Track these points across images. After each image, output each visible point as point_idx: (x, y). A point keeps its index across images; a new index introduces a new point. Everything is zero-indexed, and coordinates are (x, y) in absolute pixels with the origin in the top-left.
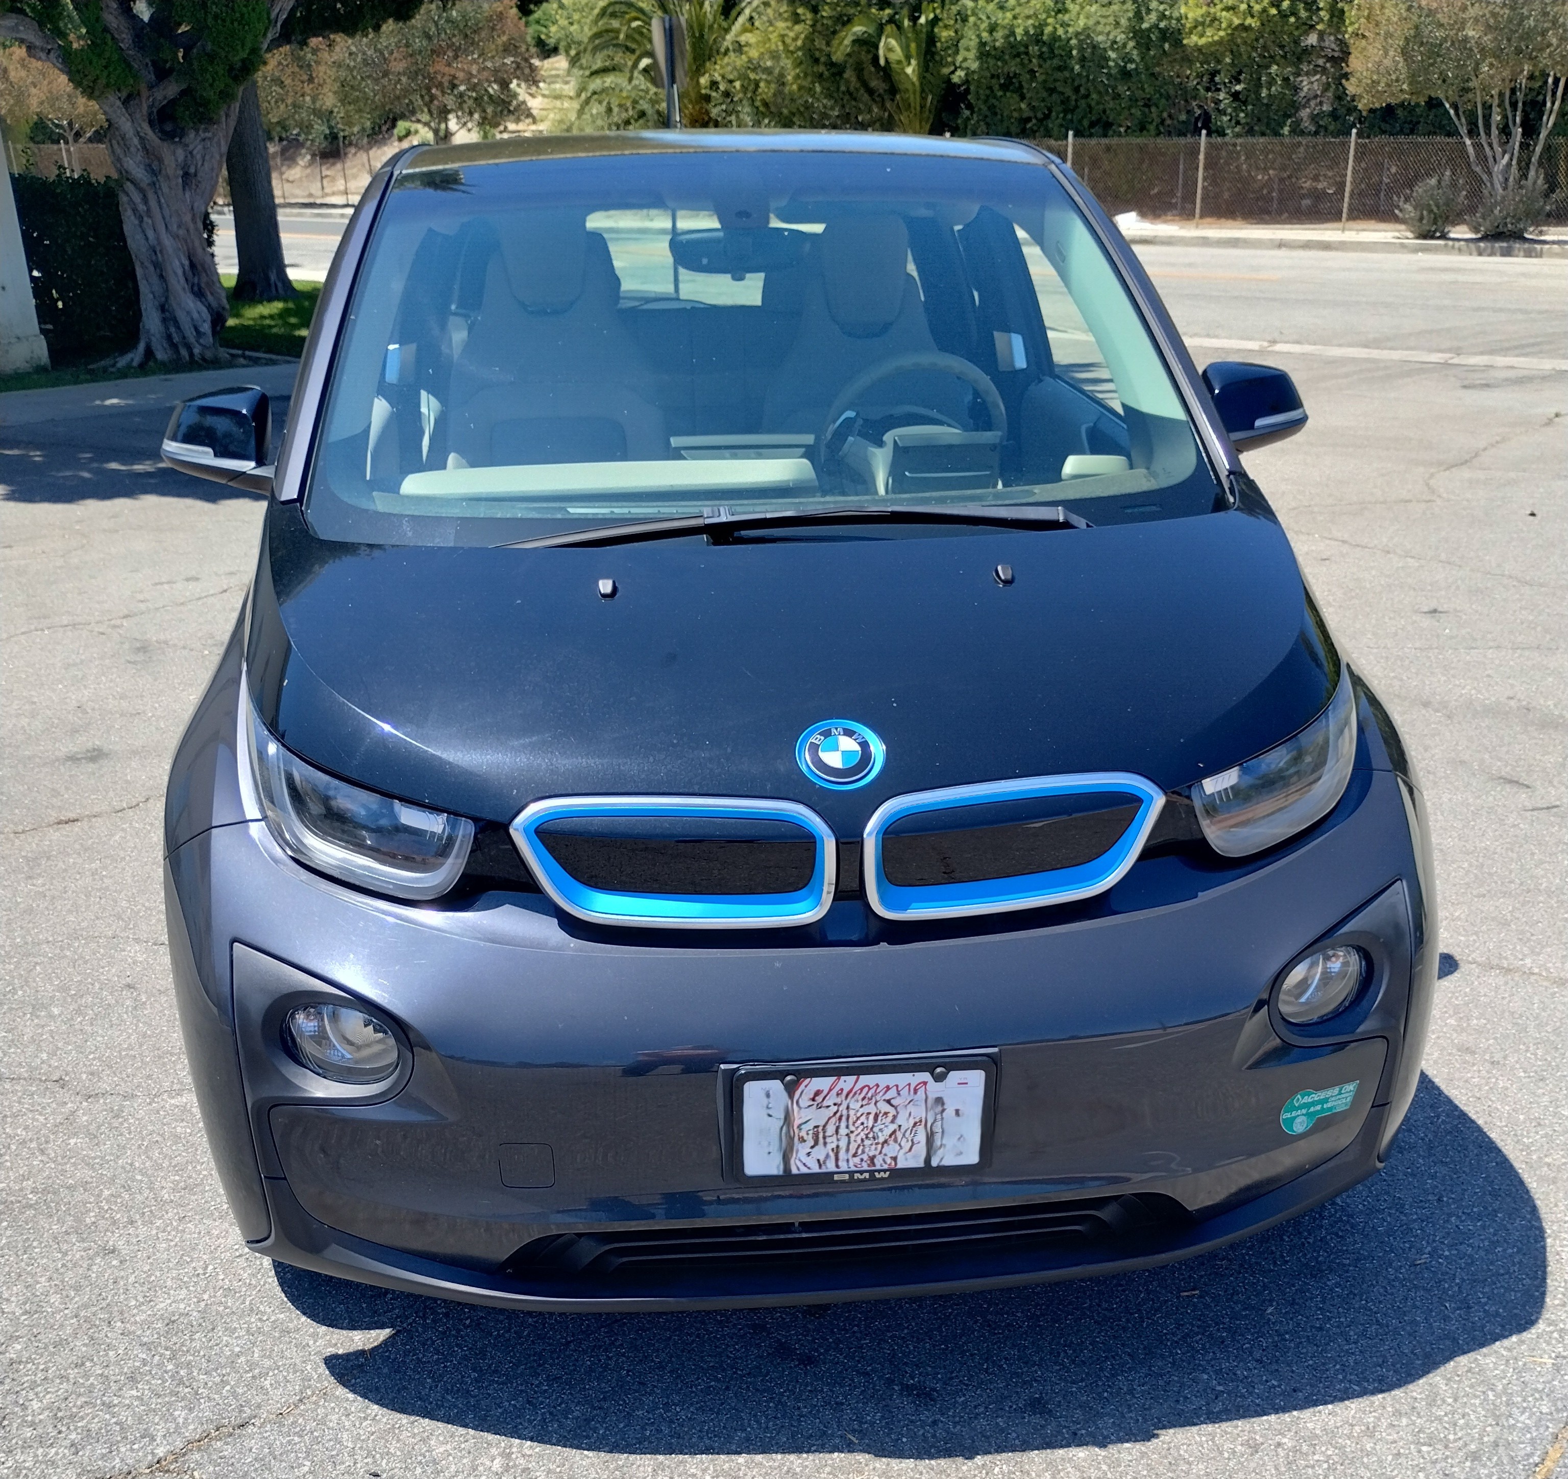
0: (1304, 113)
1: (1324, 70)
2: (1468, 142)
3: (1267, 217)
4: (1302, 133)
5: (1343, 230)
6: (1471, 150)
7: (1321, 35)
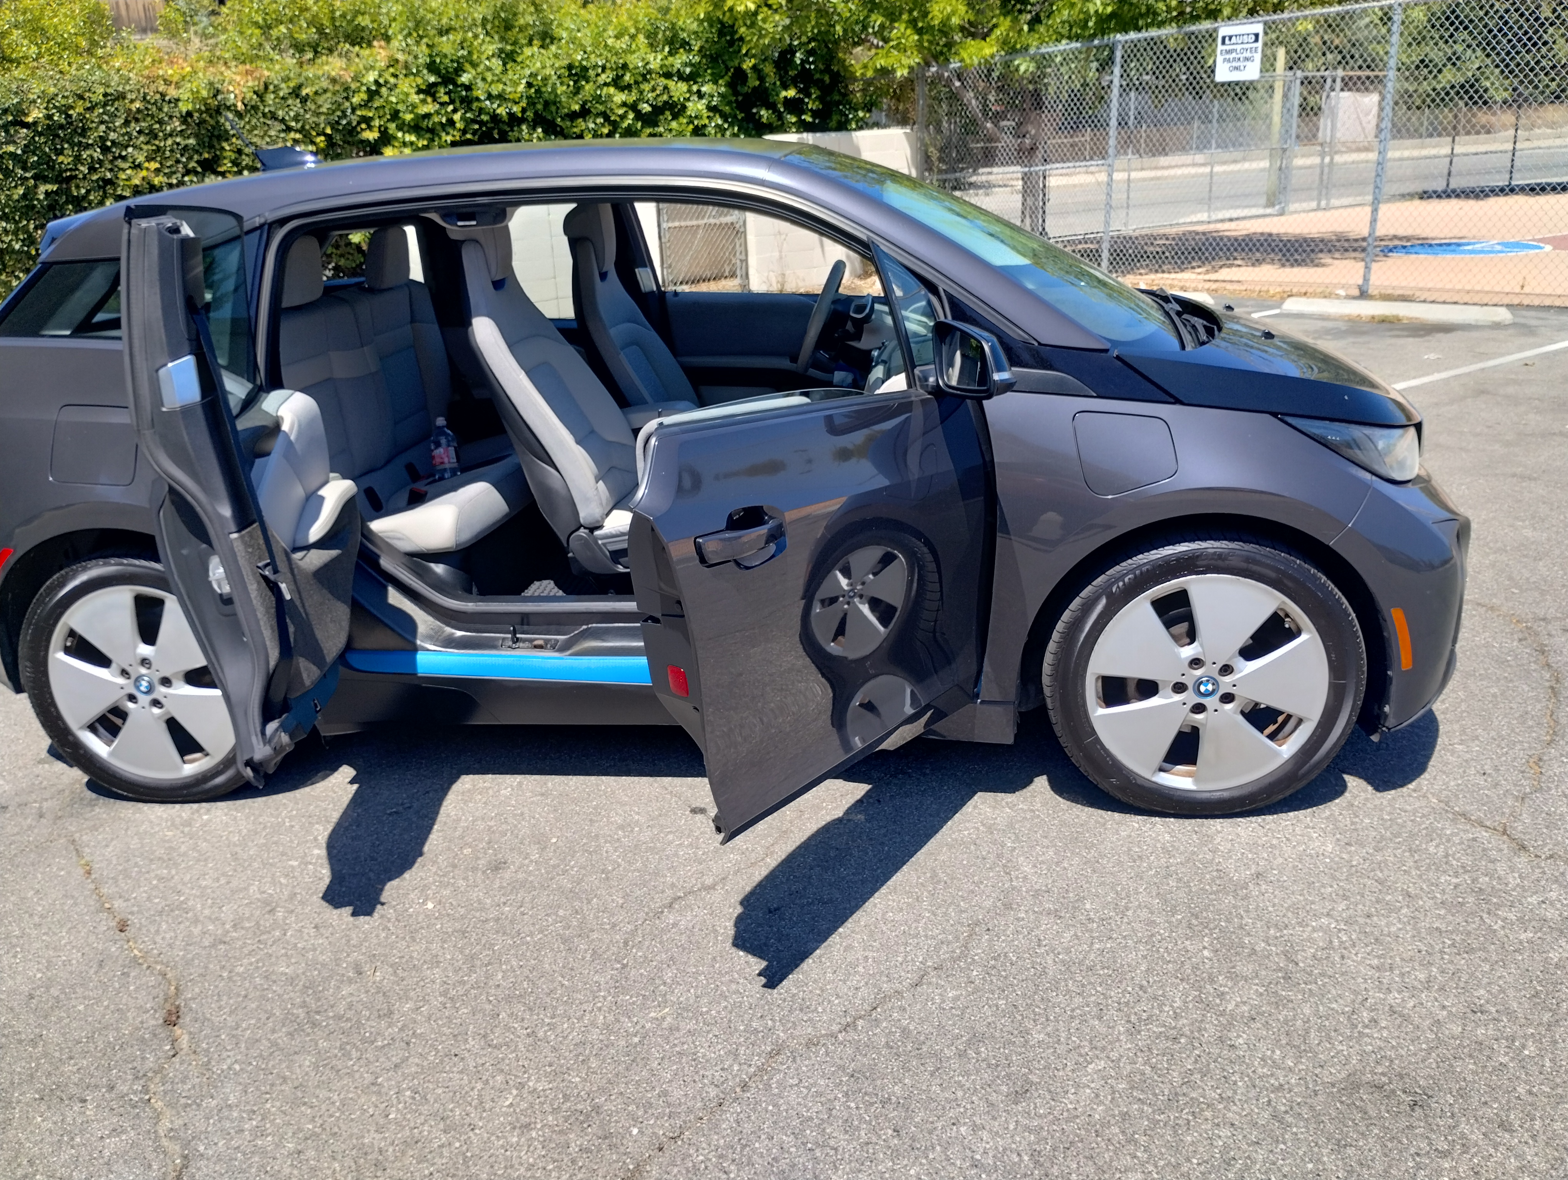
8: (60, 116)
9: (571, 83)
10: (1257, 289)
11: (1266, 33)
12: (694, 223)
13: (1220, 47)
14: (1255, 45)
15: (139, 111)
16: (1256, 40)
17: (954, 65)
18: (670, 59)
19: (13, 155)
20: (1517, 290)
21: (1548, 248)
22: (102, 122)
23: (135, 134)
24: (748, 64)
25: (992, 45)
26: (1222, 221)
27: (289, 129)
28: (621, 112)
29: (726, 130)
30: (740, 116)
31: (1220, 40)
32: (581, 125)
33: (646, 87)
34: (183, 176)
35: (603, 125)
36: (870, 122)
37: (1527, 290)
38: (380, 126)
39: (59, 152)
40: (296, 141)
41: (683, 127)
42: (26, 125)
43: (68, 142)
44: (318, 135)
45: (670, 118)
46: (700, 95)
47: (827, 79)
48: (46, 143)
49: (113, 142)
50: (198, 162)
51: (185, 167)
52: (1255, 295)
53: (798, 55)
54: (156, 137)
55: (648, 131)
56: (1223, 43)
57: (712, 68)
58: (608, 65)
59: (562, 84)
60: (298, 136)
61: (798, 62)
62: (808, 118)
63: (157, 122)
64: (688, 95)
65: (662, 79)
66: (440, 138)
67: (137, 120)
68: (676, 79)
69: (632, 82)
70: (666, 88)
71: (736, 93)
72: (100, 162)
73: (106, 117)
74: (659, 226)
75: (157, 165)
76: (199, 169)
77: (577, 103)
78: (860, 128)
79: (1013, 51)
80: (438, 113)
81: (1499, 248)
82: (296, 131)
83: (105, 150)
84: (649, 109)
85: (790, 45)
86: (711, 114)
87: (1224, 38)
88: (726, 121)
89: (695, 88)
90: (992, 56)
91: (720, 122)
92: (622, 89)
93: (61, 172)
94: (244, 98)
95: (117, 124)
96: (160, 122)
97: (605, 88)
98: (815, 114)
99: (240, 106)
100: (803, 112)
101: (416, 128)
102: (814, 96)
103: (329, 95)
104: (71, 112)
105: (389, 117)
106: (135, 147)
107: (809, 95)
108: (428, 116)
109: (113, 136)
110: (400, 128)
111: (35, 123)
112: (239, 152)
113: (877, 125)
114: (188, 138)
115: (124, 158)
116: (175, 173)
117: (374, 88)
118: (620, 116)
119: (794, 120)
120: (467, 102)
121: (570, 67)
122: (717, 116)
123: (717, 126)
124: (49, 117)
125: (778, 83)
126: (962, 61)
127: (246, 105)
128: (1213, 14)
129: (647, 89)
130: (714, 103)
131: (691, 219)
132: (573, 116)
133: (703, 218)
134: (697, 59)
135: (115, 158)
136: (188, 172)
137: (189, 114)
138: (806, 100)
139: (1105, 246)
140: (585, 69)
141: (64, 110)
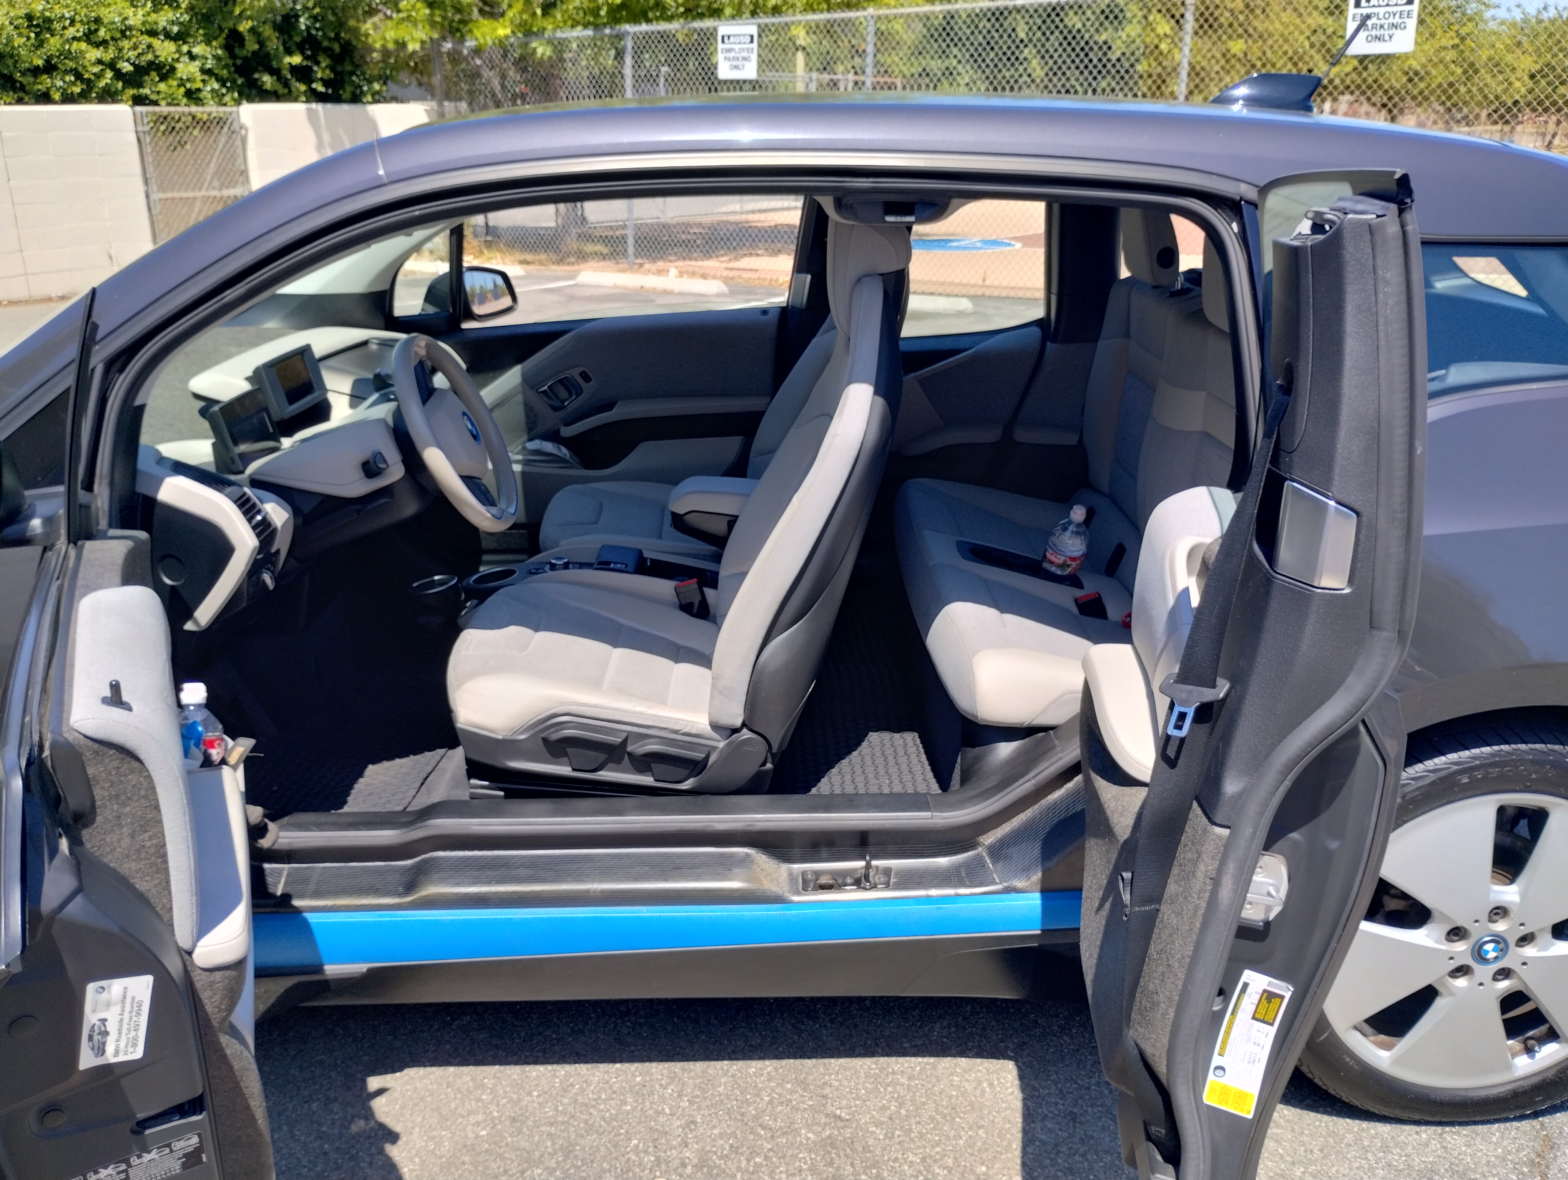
9: (32, 35)
10: (769, 277)
11: (760, 36)
12: (190, 194)
13: (720, 46)
14: (751, 46)
16: (752, 41)
17: (470, 43)
18: (154, 16)
20: (980, 282)
21: (1018, 245)
24: (244, 27)
25: (505, 27)
26: (753, 212)
28: (96, 69)
29: (223, 95)
30: (239, 82)
31: (719, 39)
32: (46, 82)
33: (126, 44)
35: (73, 84)
36: (389, 95)
37: (988, 282)
41: (174, 89)
45: (157, 79)
46: (192, 57)
47: (336, 47)
52: (766, 283)
53: (302, 20)
55: (131, 92)
56: (723, 42)
57: (204, 28)
58: (77, 18)
59: (20, 35)
61: (303, 27)
62: (321, 88)
64: (177, 56)
65: (146, 37)
68: (162, 37)
69: (108, 38)
70: (150, 46)
71: (233, 56)
74: (147, 196)
77: (40, 57)
78: (375, 101)
79: (529, 33)
81: (979, 245)
84: (131, 68)
85: (293, 9)
86: (206, 77)
87: (723, 37)
88: (223, 85)
89: (185, 48)
90: (507, 37)
91: (216, 86)
92: (97, 45)
97: (75, 43)
98: (326, 83)
100: (312, 81)
102: (323, 65)
107: (318, 63)
113: (395, 99)
118: (94, 74)
119: (303, 88)
121: (29, 17)
122: (213, 79)
123: (213, 91)
125: (281, 48)
126: (476, 39)
128: (716, 13)
129: (127, 47)
130: (208, 66)
131: (186, 191)
132: (36, 71)
133: (200, 189)
134: (186, 17)
138: (315, 68)
139: (630, 233)
140: (49, 20)
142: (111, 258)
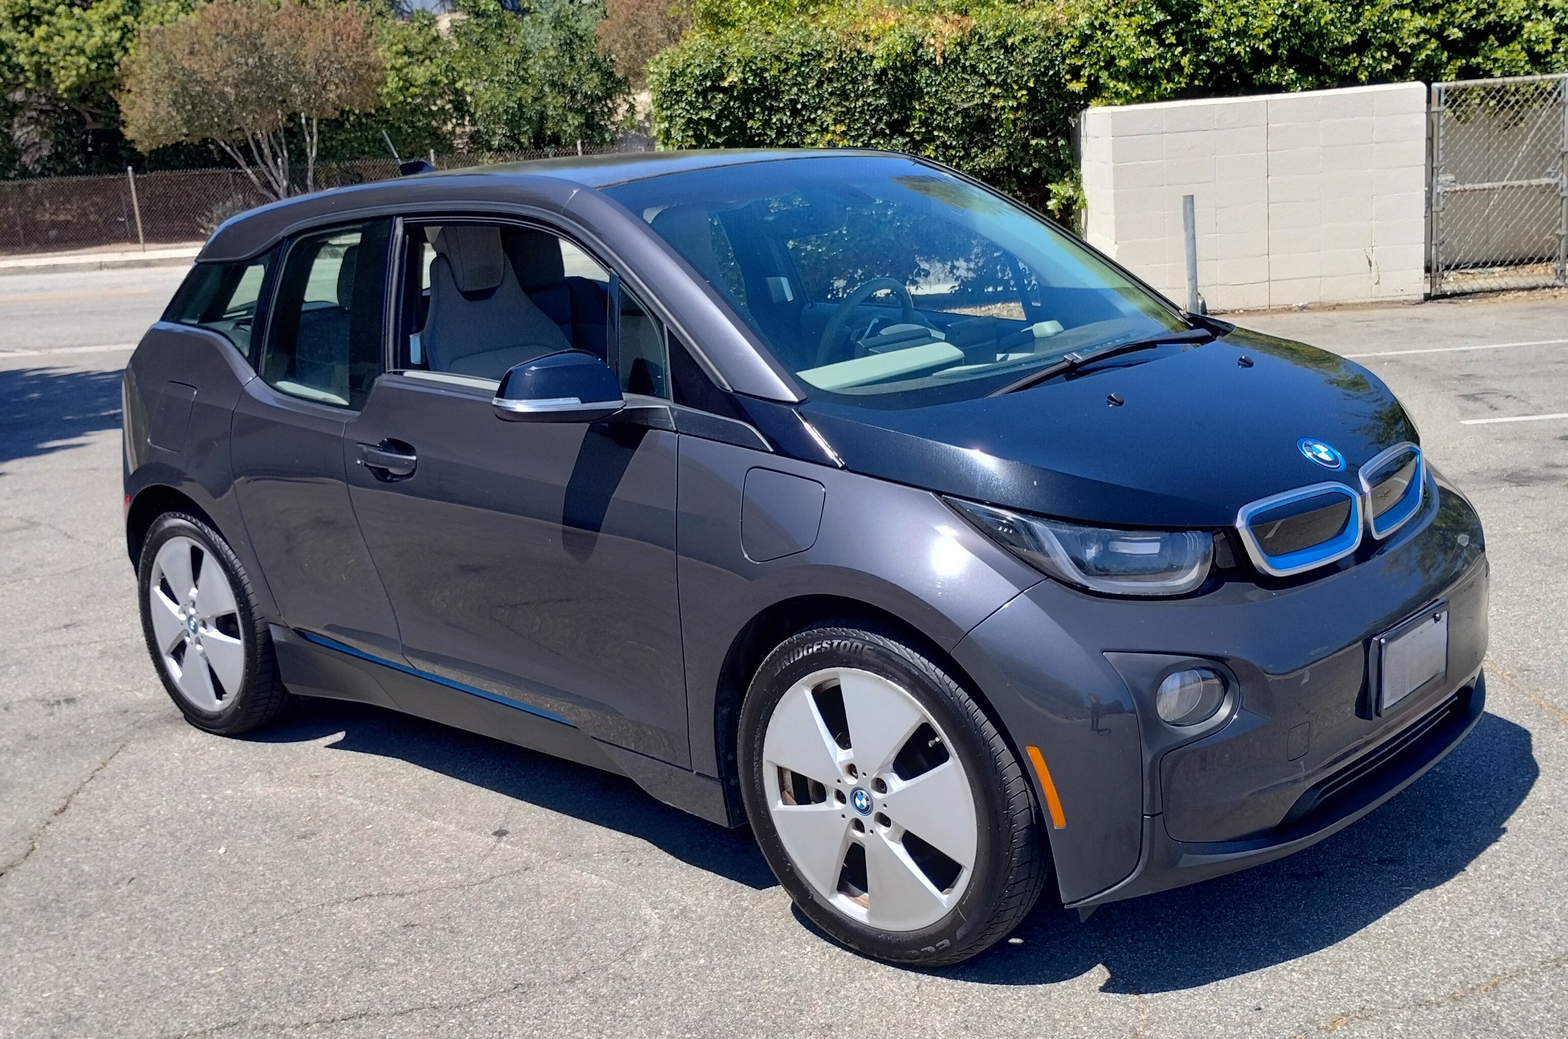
0: (26, 159)
1: (37, 122)
2: (249, 171)
3: (18, 249)
4: (32, 176)
5: (144, 250)
6: (253, 177)
7: (29, 92)
8: (754, 80)
15: (833, 69)
19: (708, 121)
22: (795, 84)
23: (826, 95)
27: (989, 83)
28: (1417, 40)
32: (1354, 61)
34: (870, 138)
38: (1090, 76)
39: (751, 116)
40: (995, 97)
41: (1515, 55)
42: (724, 90)
43: (760, 106)
44: (1020, 89)
45: (1496, 44)
48: (739, 108)
49: (804, 104)
50: (887, 123)
51: (873, 129)
54: (847, 98)
55: (1459, 64)
60: (998, 90)
63: (850, 82)
66: (1160, 85)
67: (830, 81)
72: (789, 127)
73: (800, 79)
75: (844, 128)
76: (887, 131)
77: (1353, 33)
80: (1161, 57)
82: (996, 86)
83: (795, 113)
93: (752, 137)
94: (944, 51)
95: (810, 86)
96: (854, 82)
99: (939, 60)
101: (1132, 76)
103: (1039, 43)
104: (766, 75)
105: (1102, 64)
106: (824, 109)
108: (1147, 61)
109: (804, 98)
110: (1114, 76)
111: (732, 87)
112: (932, 111)
114: (880, 98)
115: (813, 121)
116: (862, 136)
117: (1088, 32)
118: (1414, 46)
120: (1201, 44)
124: (744, 81)
127: (945, 59)
135: (804, 122)
136: (876, 134)
137: (884, 71)
141: (759, 73)
142: (1370, 263)
